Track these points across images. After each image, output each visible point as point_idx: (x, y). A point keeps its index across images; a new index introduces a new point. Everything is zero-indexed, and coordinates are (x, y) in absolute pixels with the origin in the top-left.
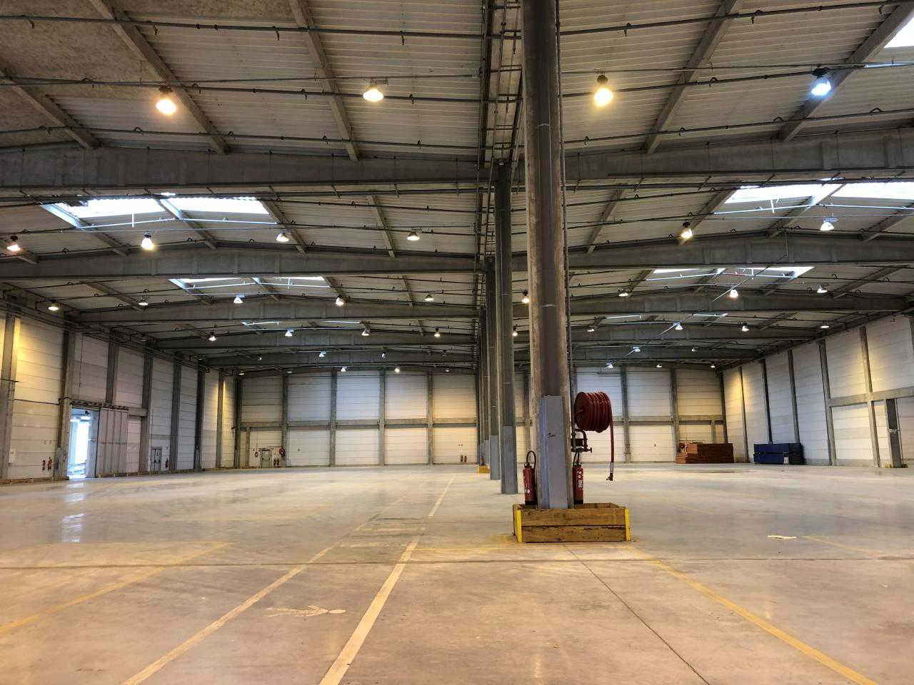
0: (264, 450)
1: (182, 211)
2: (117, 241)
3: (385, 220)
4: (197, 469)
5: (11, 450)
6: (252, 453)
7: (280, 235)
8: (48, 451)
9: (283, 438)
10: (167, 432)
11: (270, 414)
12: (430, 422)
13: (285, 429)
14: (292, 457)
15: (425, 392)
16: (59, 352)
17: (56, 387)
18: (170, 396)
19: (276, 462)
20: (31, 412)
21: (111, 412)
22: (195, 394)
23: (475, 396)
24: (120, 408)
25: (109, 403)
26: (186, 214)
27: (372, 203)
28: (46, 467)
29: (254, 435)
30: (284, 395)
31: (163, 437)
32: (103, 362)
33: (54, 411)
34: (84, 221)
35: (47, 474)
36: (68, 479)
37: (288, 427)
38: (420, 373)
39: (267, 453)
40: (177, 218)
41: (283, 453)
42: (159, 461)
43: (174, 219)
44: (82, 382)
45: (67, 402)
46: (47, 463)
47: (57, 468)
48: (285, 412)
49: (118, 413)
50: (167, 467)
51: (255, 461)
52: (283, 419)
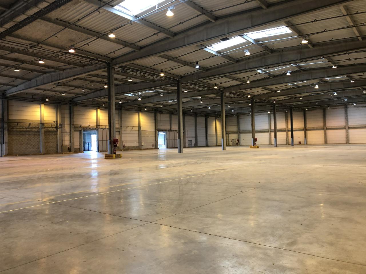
0: (233, 140)
1: (254, 39)
2: (232, 58)
3: (354, 21)
4: (207, 146)
5: (142, 142)
6: (230, 141)
7: (303, 41)
8: (153, 142)
9: (239, 136)
10: (194, 136)
11: (234, 128)
12: (287, 130)
13: (239, 133)
14: (242, 142)
15: (285, 119)
16: (154, 118)
17: (154, 127)
18: (194, 126)
19: (237, 144)
20: (147, 133)
21: (171, 132)
22: (205, 124)
23: (303, 119)
24: (174, 130)
25: (171, 130)
26: (256, 40)
27: (345, 13)
28: (153, 146)
29: (230, 135)
30: (238, 122)
31: (193, 137)
32: (168, 119)
33: (154, 133)
34: (218, 52)
35: (154, 148)
36: (158, 149)
37: (240, 133)
38: (282, 112)
39: (234, 141)
40: (253, 43)
41: (238, 140)
42: (192, 144)
43: (252, 44)
44: (162, 125)
45: (157, 130)
46: (153, 145)
47: (156, 146)
48: (238, 128)
49: (173, 132)
50: (194, 145)
51: (231, 143)
52: (238, 130)
